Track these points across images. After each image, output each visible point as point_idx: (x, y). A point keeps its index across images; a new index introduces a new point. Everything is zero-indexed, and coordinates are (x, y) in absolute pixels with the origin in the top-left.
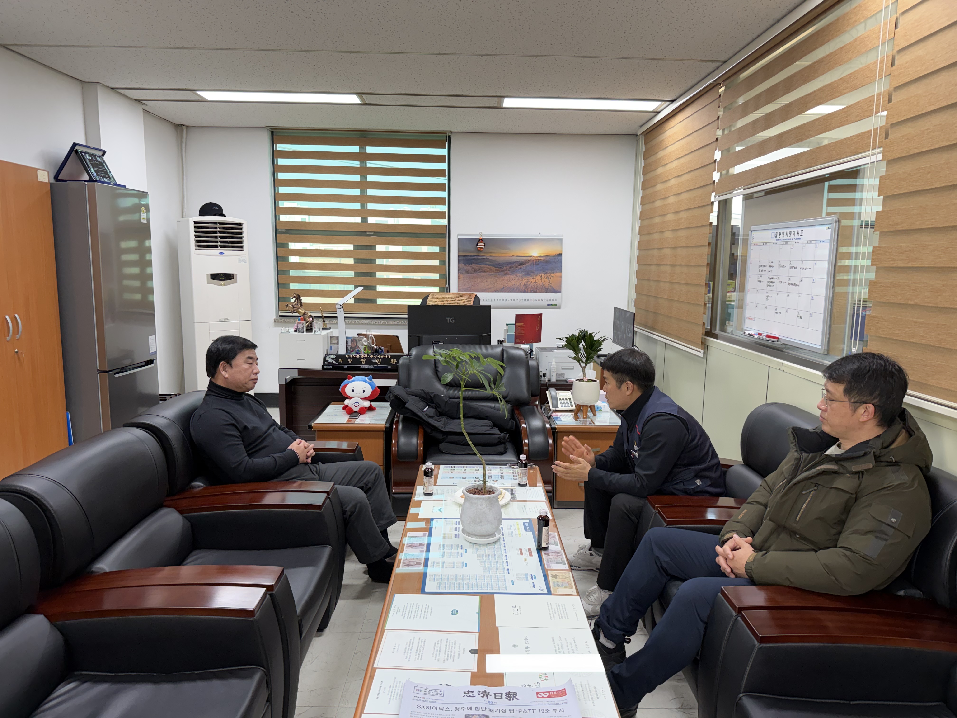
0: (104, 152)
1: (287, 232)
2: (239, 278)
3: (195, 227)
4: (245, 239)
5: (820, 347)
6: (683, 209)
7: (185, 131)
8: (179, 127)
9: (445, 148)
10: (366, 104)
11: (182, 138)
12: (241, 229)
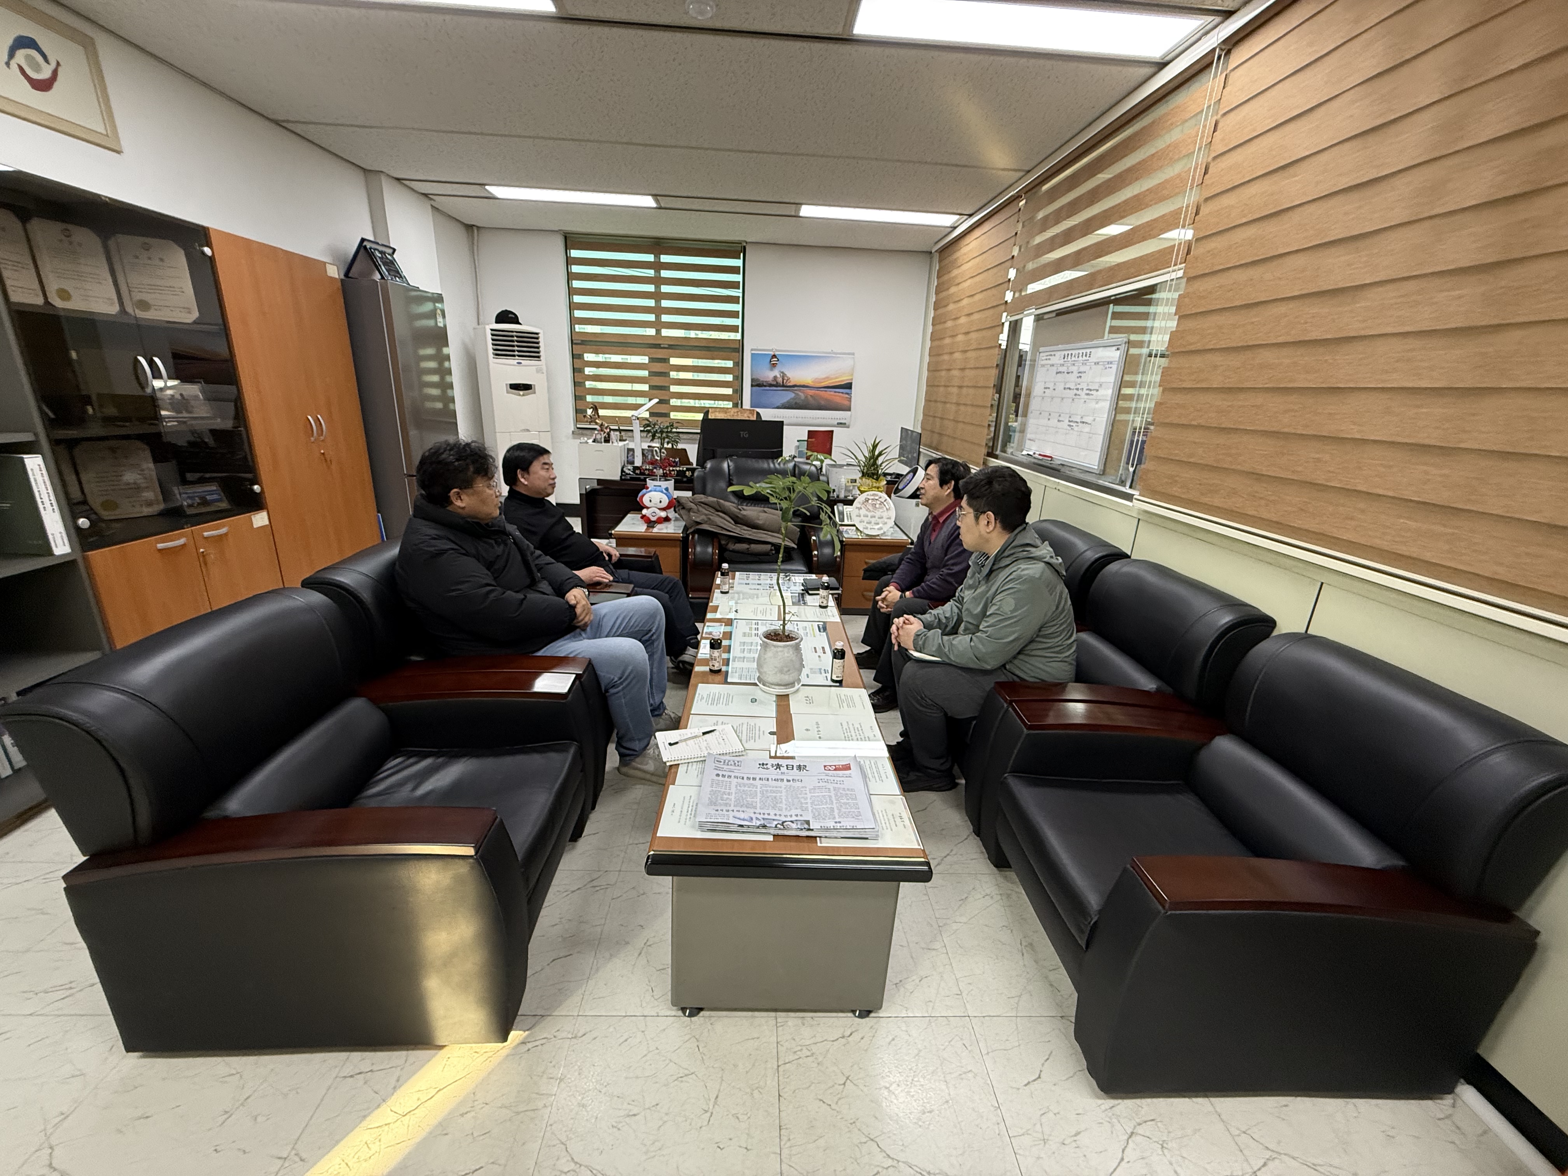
0: (394, 250)
1: (583, 343)
2: (537, 389)
3: (492, 335)
4: (542, 350)
5: (1096, 467)
6: (973, 329)
7: (476, 231)
8: (470, 228)
9: (740, 258)
10: (660, 208)
11: (473, 239)
12: (537, 338)
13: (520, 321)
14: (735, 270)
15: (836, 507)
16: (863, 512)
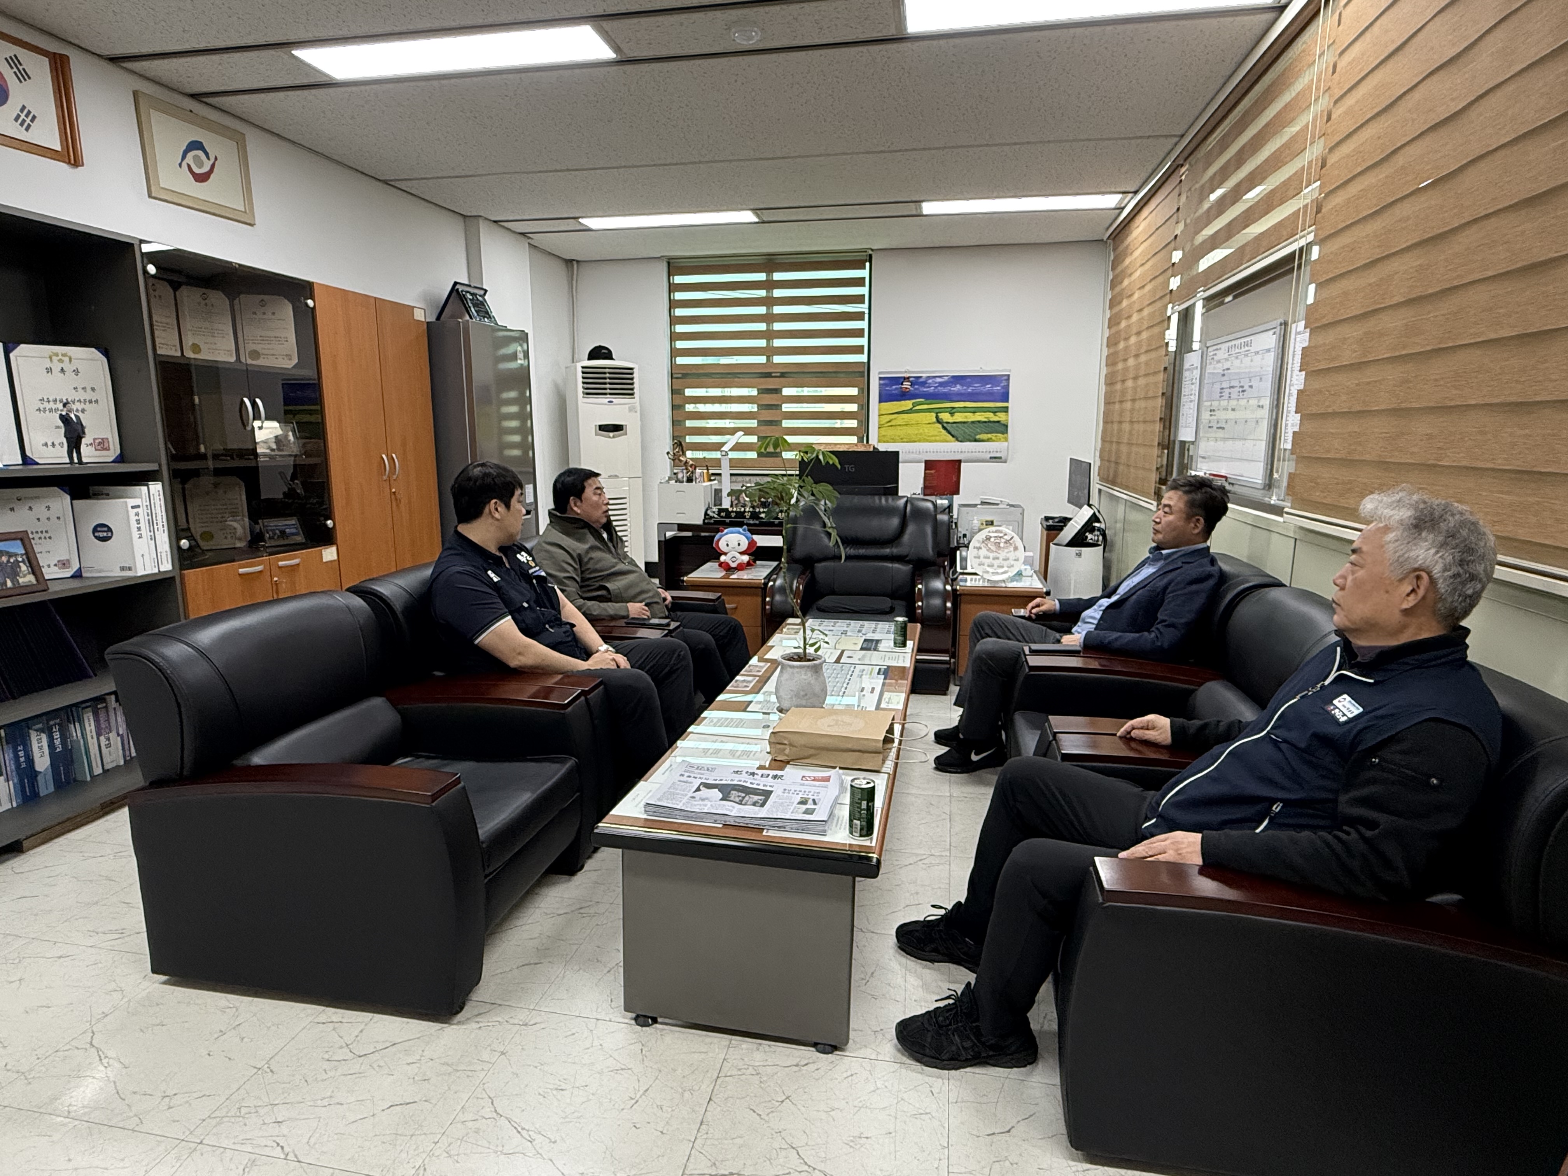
0: (486, 291)
1: (685, 376)
2: (629, 429)
3: (583, 373)
4: (636, 386)
5: (1260, 482)
6: (1144, 328)
7: (575, 266)
8: (569, 263)
9: (864, 268)
10: (764, 222)
11: (572, 275)
12: (632, 374)
13: (614, 357)
14: (859, 282)
15: (958, 552)
16: (983, 552)
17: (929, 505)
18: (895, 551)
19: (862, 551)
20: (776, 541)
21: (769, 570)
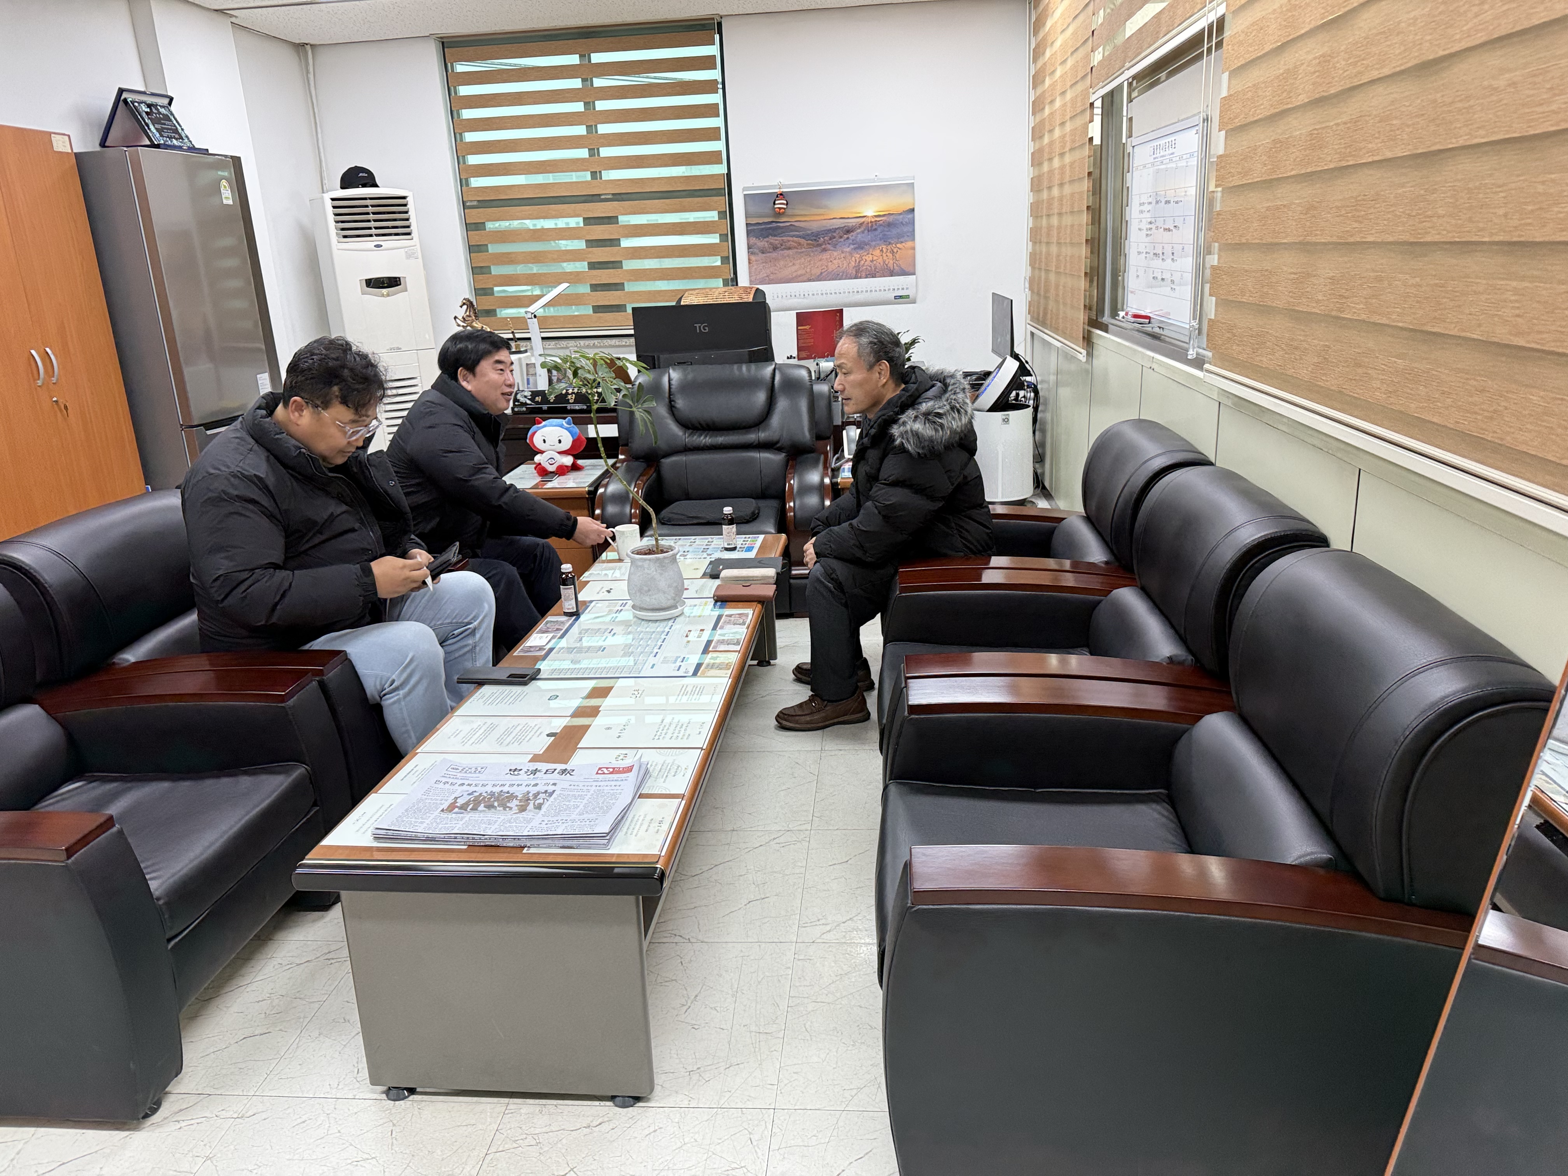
2: (410, 284)
3: (335, 207)
4: (413, 221)
5: (1187, 325)
6: (1068, 117)
7: (310, 53)
8: (300, 48)
11: (307, 65)
12: (405, 205)
13: (378, 182)
14: (706, 63)
15: (844, 432)
17: (804, 373)
18: (762, 435)
19: (720, 439)
20: (610, 431)
21: (599, 473)
